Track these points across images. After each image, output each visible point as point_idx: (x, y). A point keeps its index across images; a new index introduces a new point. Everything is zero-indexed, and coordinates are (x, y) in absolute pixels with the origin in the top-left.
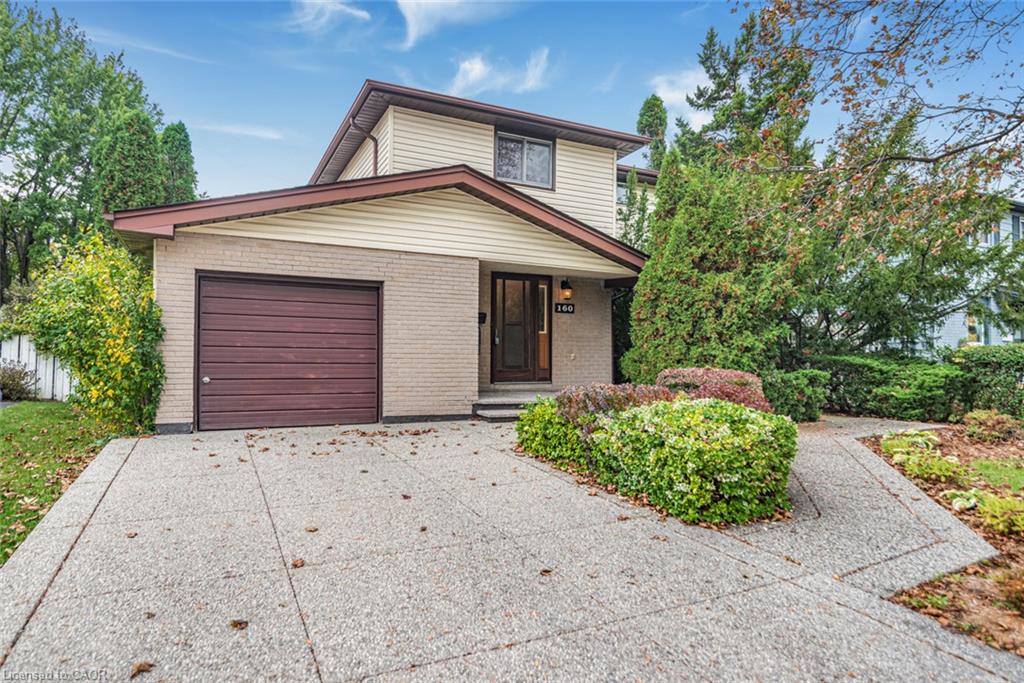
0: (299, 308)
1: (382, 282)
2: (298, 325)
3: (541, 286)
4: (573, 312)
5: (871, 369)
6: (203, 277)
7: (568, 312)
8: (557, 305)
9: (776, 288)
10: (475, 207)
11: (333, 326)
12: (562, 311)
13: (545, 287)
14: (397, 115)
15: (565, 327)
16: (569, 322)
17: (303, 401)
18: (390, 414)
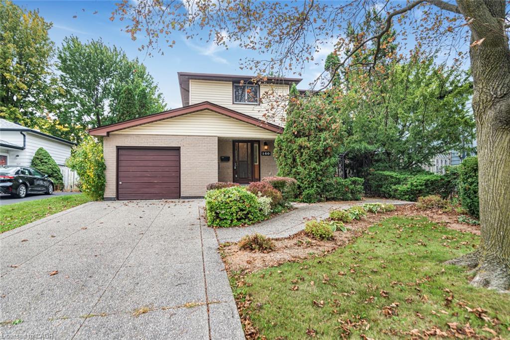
0: (152, 158)
1: (180, 147)
2: (151, 164)
3: (255, 145)
4: (270, 155)
5: (392, 177)
6: (119, 149)
7: (267, 155)
8: (262, 152)
9: (325, 143)
10: (215, 116)
11: (163, 164)
12: (264, 155)
13: (257, 145)
14: (193, 83)
15: (266, 161)
16: (268, 159)
17: (152, 190)
18: (184, 196)
